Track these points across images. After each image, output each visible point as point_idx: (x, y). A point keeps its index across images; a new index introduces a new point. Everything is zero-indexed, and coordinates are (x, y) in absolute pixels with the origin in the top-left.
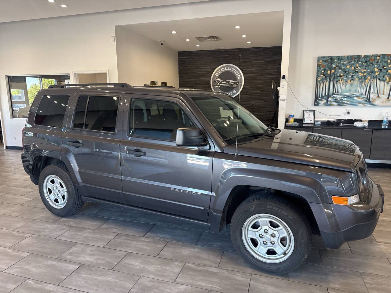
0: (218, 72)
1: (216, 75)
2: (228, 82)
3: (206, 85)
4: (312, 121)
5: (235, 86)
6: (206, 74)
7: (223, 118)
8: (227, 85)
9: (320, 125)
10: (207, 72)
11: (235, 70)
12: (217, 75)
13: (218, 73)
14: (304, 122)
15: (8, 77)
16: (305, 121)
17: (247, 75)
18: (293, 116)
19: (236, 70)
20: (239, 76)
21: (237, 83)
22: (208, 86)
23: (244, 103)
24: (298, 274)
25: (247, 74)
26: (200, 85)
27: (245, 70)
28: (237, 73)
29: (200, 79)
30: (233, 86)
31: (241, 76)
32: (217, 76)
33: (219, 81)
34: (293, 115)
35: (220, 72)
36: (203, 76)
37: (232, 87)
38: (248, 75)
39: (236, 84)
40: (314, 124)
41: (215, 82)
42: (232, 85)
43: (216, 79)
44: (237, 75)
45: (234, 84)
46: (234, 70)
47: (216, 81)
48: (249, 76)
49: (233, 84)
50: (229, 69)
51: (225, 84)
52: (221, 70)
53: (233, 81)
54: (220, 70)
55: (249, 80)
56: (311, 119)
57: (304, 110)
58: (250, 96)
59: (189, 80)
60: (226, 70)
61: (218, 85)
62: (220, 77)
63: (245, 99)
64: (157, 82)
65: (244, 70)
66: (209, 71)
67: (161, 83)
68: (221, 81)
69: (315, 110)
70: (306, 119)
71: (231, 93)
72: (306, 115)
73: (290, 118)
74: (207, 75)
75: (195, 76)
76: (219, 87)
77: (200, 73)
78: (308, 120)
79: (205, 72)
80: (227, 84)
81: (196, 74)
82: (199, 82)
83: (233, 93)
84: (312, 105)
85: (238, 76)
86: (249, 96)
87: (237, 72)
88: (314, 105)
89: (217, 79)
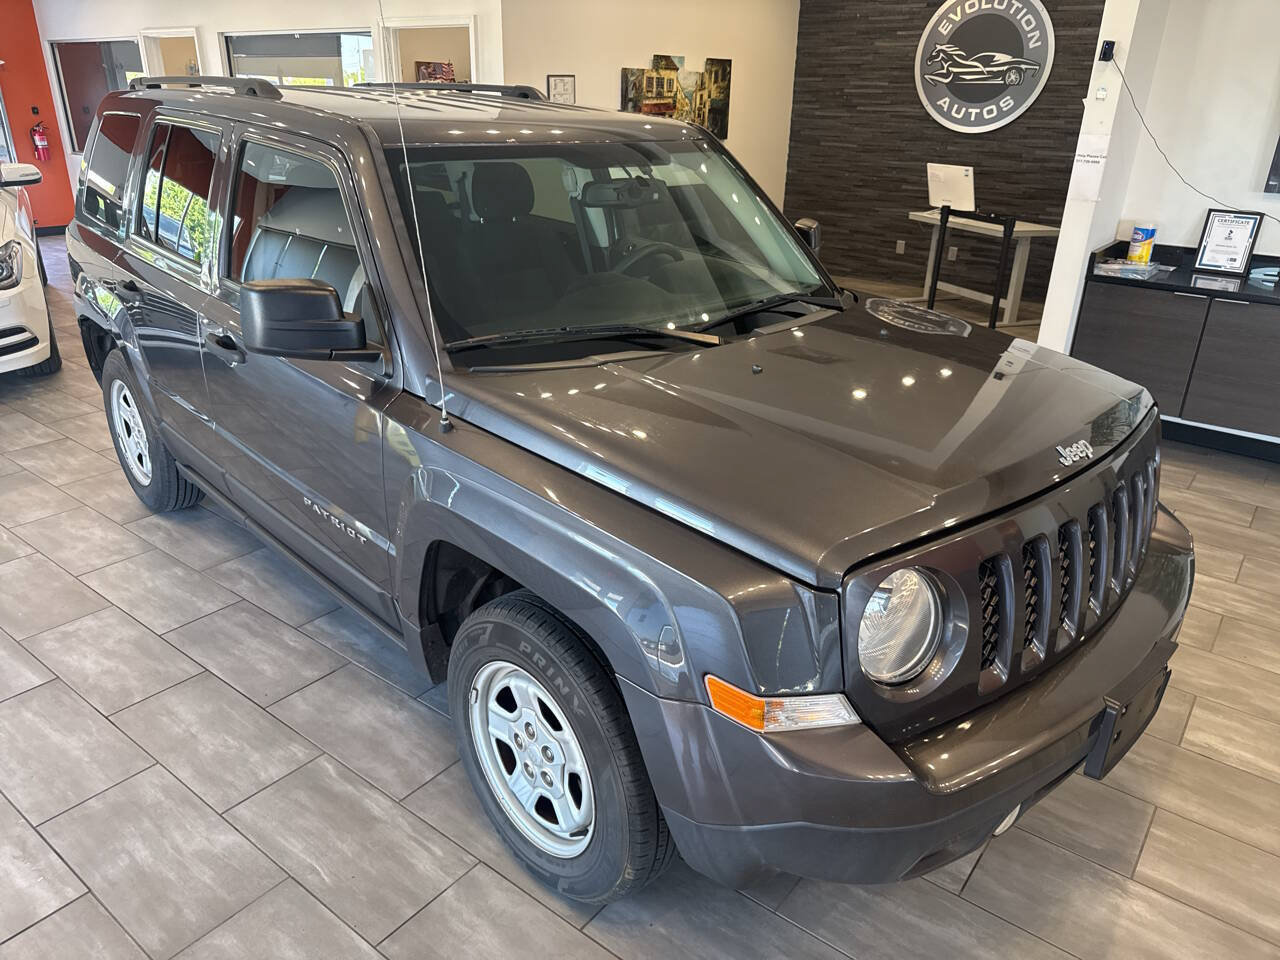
0: (951, 16)
1: (940, 29)
2: (987, 61)
3: (896, 73)
4: (1237, 264)
5: (1013, 77)
6: (902, 25)
7: (934, 208)
8: (982, 73)
9: (1273, 285)
10: (907, 17)
11: (1021, 10)
12: (945, 30)
13: (951, 21)
14: (1197, 266)
15: (226, 38)
16: (1203, 262)
17: (1072, 33)
18: (1151, 233)
19: (1025, 10)
20: (1037, 33)
21: (1023, 67)
22: (904, 74)
23: (1038, 152)
24: (645, 916)
25: (1073, 26)
26: (874, 69)
27: (1066, 8)
28: (1028, 23)
29: (878, 43)
30: (1004, 79)
31: (1043, 38)
32: (945, 33)
33: (949, 57)
34: (1153, 231)
35: (957, 19)
36: (890, 33)
37: (999, 81)
38: (1078, 33)
39: (1019, 71)
40: (1244, 277)
41: (932, 58)
42: (1002, 74)
43: (939, 47)
44: (1027, 29)
45: (1009, 70)
46: (1018, 10)
47: (938, 56)
48: (1080, 37)
49: (1005, 68)
50: (996, 6)
51: (973, 70)
52: (963, 10)
53: (1006, 58)
54: (959, 9)
55: (1077, 54)
56: (1236, 253)
57: (1211, 211)
58: (1069, 126)
59: (833, 50)
60: (984, 6)
61: (944, 71)
62: (955, 38)
63: (1048, 137)
64: (682, 59)
65: (1060, 8)
66: (914, 13)
67: (707, 63)
68: (958, 56)
69: (1262, 215)
70: (1212, 251)
71: (994, 107)
72: (1218, 229)
73: (1135, 240)
74: (904, 29)
75: (860, 32)
76: (947, 81)
77: (880, 22)
78: (1218, 256)
79: (901, 17)
80: (981, 68)
81: (863, 26)
82: (870, 58)
83: (999, 109)
84: (1256, 189)
85: (1029, 36)
86: (1067, 123)
87: (1029, 16)
88: (1266, 191)
89: (943, 47)
